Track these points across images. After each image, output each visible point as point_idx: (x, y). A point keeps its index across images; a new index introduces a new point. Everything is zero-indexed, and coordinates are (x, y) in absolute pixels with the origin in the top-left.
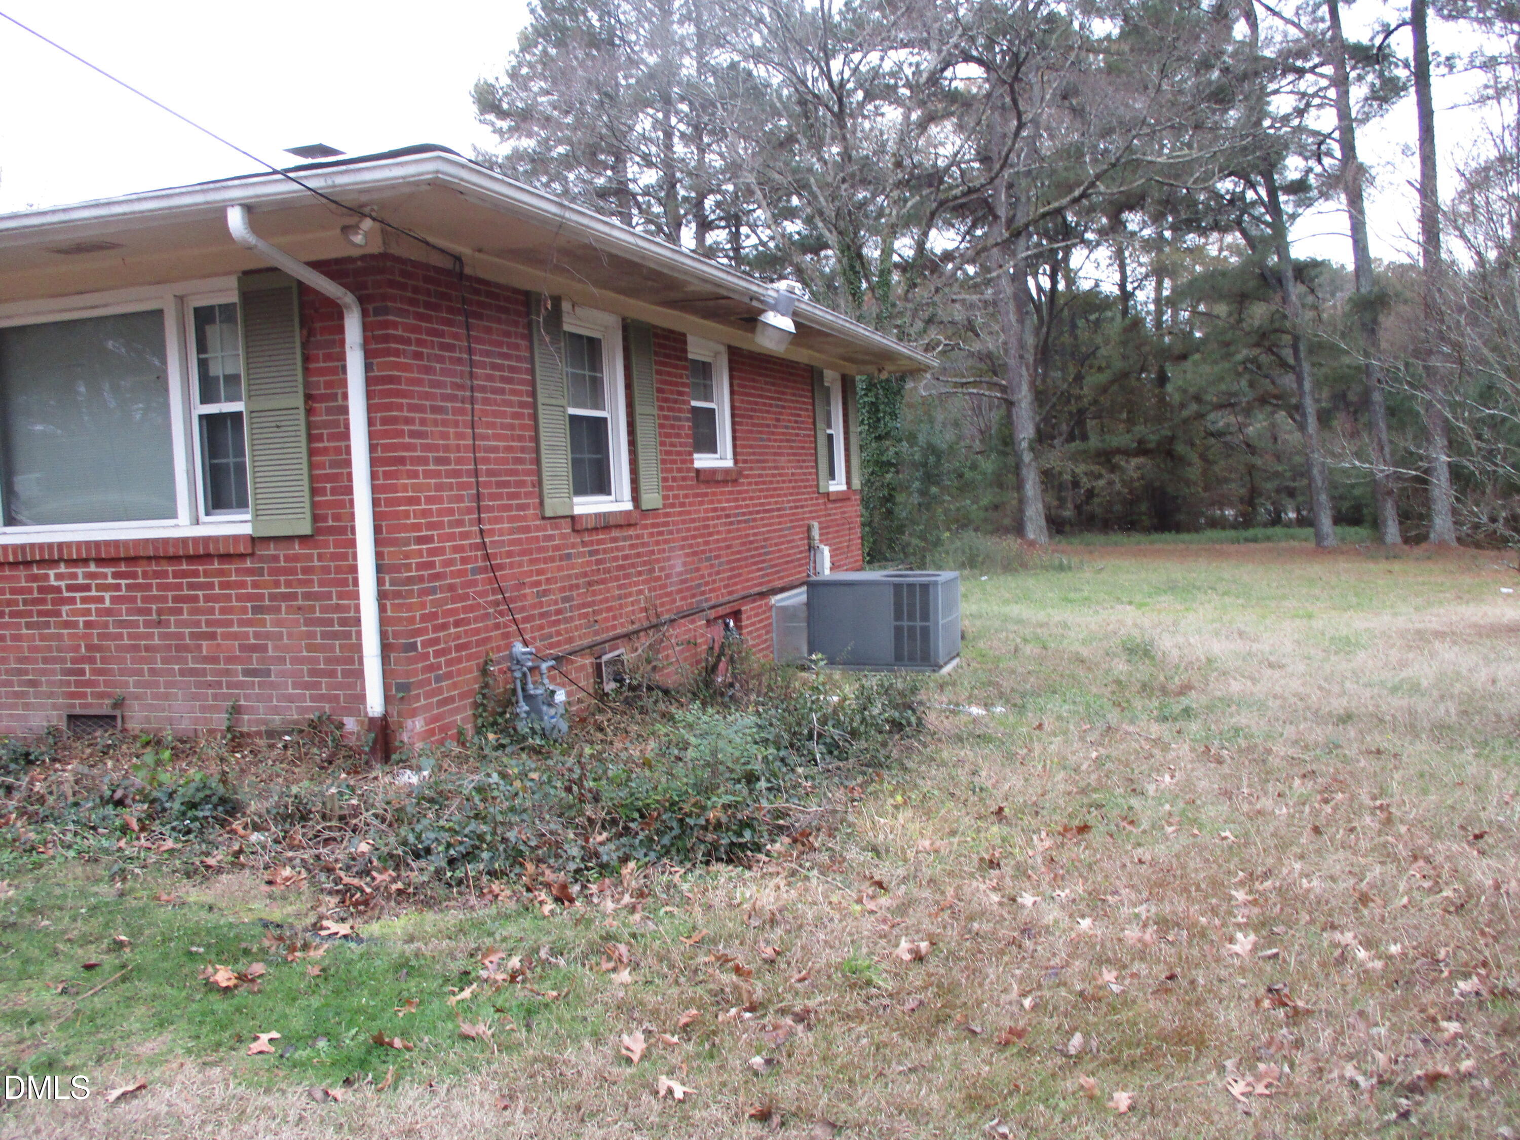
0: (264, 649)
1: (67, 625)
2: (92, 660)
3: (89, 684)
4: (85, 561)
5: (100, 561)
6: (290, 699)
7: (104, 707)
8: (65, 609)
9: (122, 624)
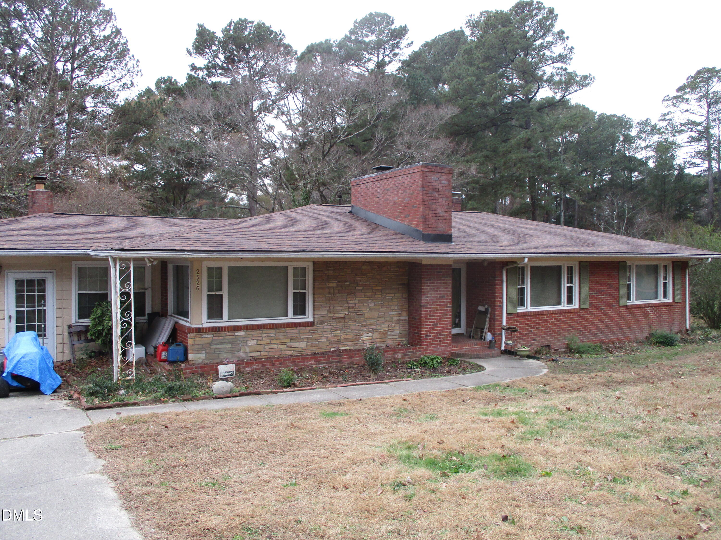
1: (649, 318)
2: (652, 324)
3: (652, 328)
5: (655, 307)
6: (677, 327)
8: (649, 315)
9: (657, 317)
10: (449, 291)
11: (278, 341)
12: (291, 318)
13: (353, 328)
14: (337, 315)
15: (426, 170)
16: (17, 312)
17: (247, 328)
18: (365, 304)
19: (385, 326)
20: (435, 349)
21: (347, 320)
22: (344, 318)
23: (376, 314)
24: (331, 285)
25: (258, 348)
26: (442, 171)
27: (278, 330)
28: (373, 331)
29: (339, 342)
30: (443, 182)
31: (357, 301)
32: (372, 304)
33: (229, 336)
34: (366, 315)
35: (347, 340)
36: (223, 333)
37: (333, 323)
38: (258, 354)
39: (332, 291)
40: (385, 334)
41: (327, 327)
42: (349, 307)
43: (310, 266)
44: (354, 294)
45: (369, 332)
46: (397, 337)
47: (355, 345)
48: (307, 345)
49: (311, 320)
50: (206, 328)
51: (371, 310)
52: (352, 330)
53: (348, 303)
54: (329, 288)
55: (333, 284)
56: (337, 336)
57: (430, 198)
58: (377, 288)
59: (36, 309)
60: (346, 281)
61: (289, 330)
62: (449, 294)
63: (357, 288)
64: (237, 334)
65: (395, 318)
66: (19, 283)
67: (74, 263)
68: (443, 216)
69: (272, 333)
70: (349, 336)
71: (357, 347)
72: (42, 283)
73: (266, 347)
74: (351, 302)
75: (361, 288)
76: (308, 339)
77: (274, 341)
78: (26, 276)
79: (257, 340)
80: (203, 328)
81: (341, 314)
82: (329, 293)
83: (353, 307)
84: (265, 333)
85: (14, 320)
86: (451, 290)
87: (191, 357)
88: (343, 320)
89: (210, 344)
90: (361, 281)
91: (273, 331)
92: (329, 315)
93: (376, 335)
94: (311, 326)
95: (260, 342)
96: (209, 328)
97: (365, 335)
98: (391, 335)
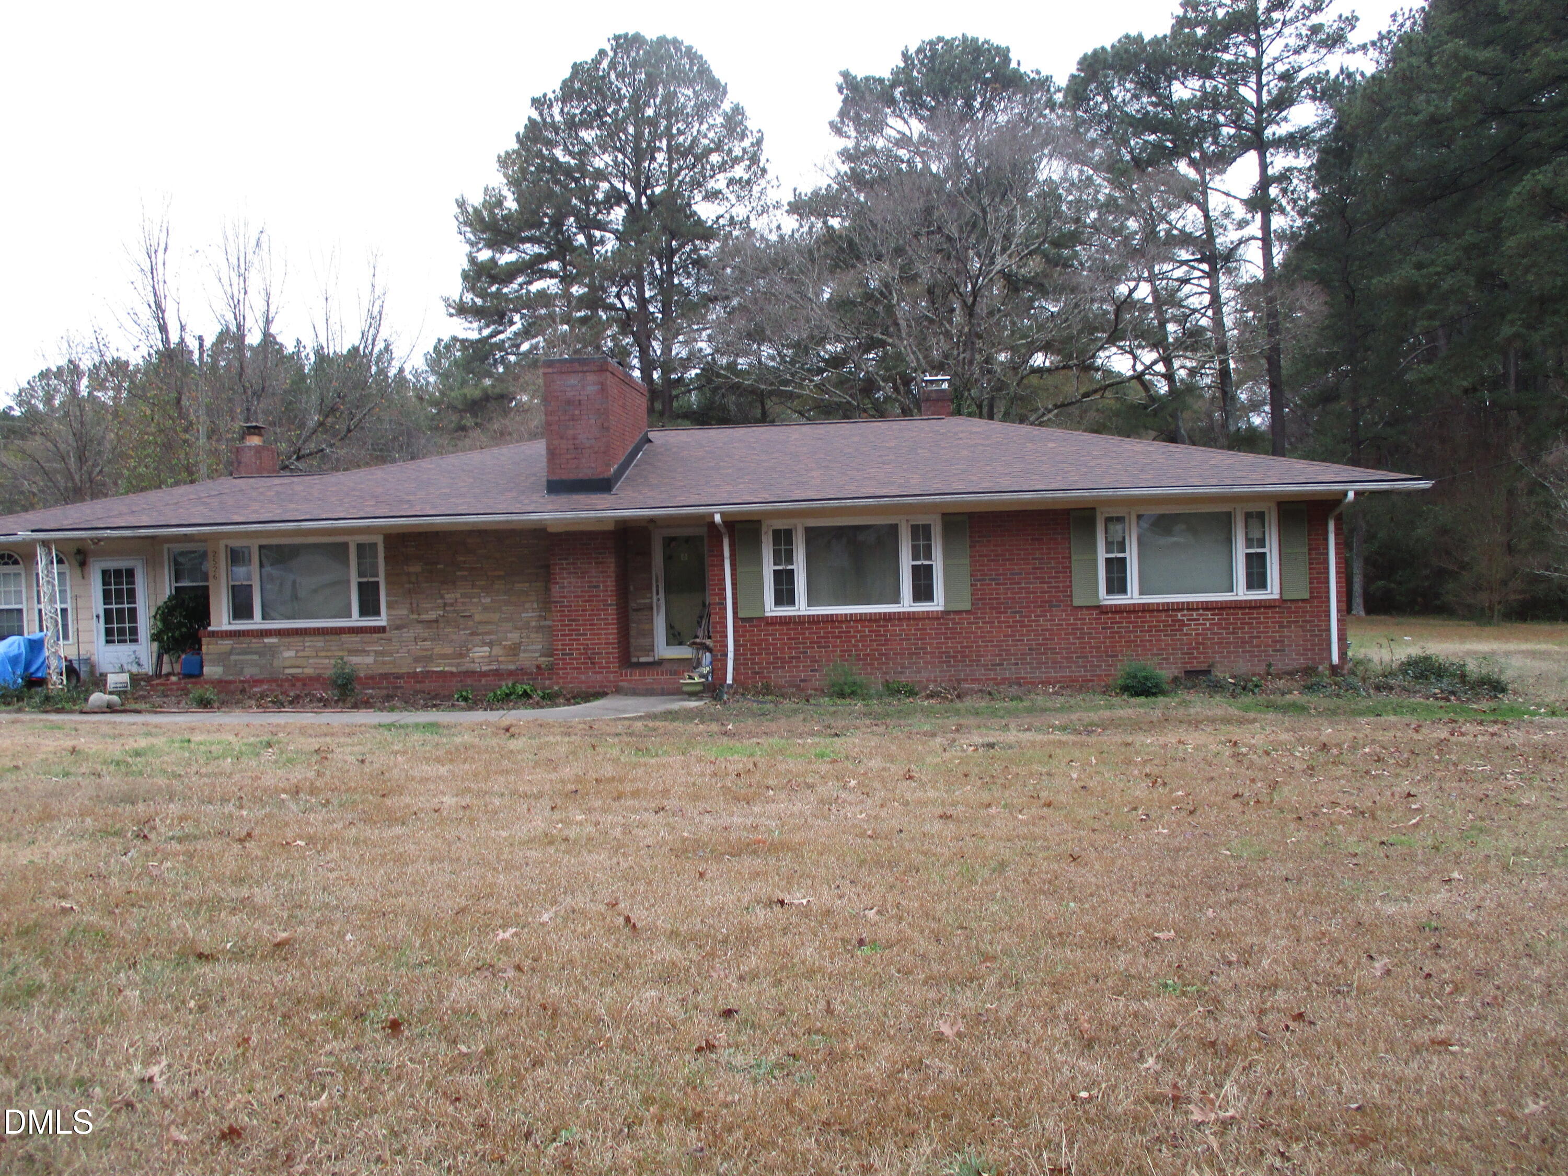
0: (1283, 641)
1: (1186, 635)
2: (1198, 648)
3: (1195, 658)
4: (1197, 609)
5: (1204, 609)
6: (1294, 660)
7: (1204, 667)
8: (1185, 629)
9: (1215, 634)
10: (609, 577)
11: (329, 654)
12: (356, 620)
13: (455, 637)
14: (425, 617)
15: (550, 370)
16: (105, 610)
17: (279, 633)
18: (475, 600)
19: (514, 636)
20: (583, 677)
21: (442, 625)
22: (437, 621)
23: (496, 617)
24: (412, 569)
25: (299, 662)
26: (585, 369)
27: (327, 638)
28: (491, 644)
29: (429, 659)
30: (589, 388)
31: (458, 595)
32: (488, 600)
33: (255, 643)
34: (477, 617)
35: (444, 656)
36: (247, 640)
37: (419, 630)
38: (299, 671)
39: (413, 579)
40: (514, 650)
41: (408, 634)
42: (445, 605)
43: (379, 540)
44: (454, 583)
45: (484, 644)
46: (537, 655)
47: (458, 665)
48: (375, 661)
49: (383, 623)
50: (226, 632)
51: (486, 609)
52: (452, 641)
53: (442, 597)
54: (408, 574)
55: (416, 568)
56: (427, 650)
57: (562, 418)
58: (496, 573)
59: (126, 606)
60: (438, 563)
61: (345, 637)
62: (611, 583)
63: (459, 573)
64: (266, 640)
65: (534, 624)
66: (105, 573)
67: (166, 546)
68: (591, 447)
69: (319, 642)
70: (449, 651)
71: (463, 668)
72: (130, 573)
73: (311, 661)
74: (447, 596)
75: (466, 573)
76: (376, 652)
77: (323, 654)
78: (112, 565)
79: (297, 651)
80: (222, 632)
81: (432, 615)
82: (410, 582)
83: (452, 605)
84: (309, 641)
85: (102, 620)
86: (613, 575)
87: (206, 669)
88: (435, 625)
89: (230, 653)
90: (465, 562)
91: (321, 638)
92: (412, 617)
93: (497, 650)
94: (379, 632)
95: (300, 654)
96: (231, 632)
97: (477, 649)
98: (525, 651)
